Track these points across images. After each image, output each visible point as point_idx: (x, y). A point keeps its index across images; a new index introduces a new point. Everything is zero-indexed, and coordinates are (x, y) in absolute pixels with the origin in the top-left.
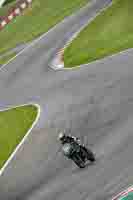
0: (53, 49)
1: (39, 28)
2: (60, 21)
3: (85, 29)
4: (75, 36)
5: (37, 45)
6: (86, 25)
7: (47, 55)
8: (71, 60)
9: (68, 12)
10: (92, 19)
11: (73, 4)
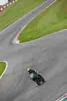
0: (15, 33)
1: (7, 22)
2: (18, 19)
5: (6, 31)
7: (12, 36)
9: (22, 14)
11: (25, 10)
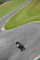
2: (4, 16)
3: (11, 18)
4: (8, 20)
6: (11, 17)
8: (7, 28)
9: (6, 13)
10: (13, 15)
11: (8, 11)
